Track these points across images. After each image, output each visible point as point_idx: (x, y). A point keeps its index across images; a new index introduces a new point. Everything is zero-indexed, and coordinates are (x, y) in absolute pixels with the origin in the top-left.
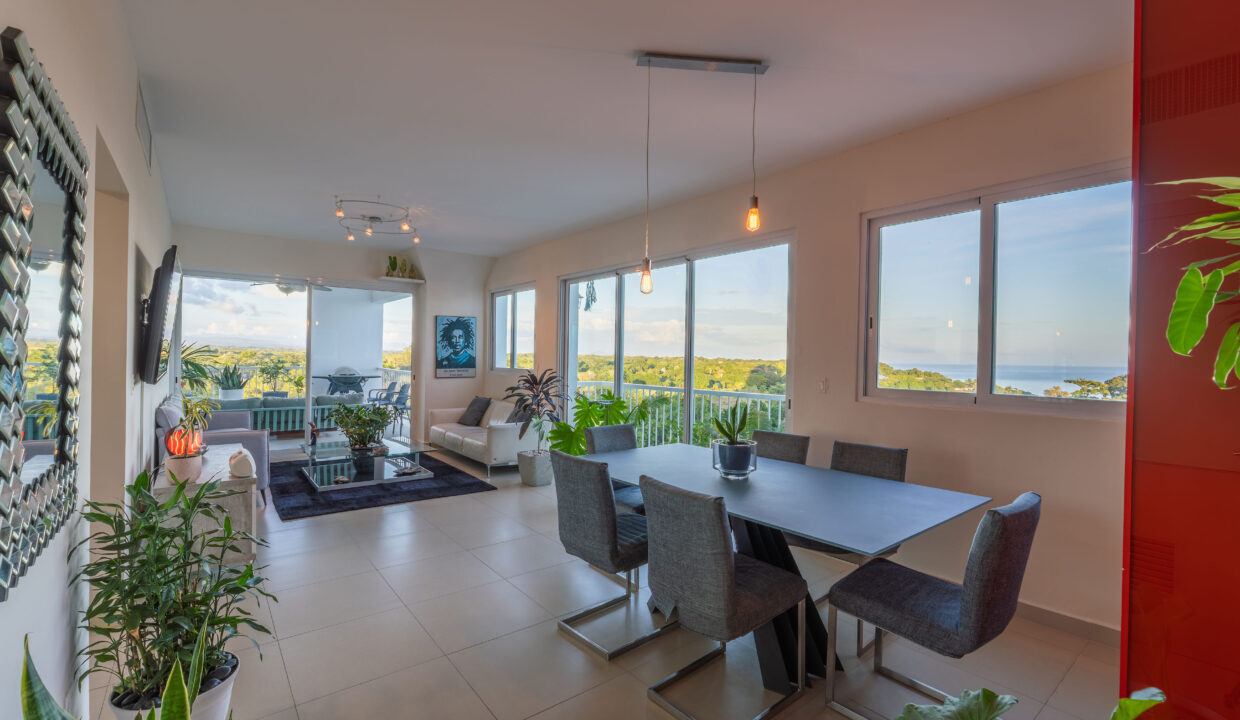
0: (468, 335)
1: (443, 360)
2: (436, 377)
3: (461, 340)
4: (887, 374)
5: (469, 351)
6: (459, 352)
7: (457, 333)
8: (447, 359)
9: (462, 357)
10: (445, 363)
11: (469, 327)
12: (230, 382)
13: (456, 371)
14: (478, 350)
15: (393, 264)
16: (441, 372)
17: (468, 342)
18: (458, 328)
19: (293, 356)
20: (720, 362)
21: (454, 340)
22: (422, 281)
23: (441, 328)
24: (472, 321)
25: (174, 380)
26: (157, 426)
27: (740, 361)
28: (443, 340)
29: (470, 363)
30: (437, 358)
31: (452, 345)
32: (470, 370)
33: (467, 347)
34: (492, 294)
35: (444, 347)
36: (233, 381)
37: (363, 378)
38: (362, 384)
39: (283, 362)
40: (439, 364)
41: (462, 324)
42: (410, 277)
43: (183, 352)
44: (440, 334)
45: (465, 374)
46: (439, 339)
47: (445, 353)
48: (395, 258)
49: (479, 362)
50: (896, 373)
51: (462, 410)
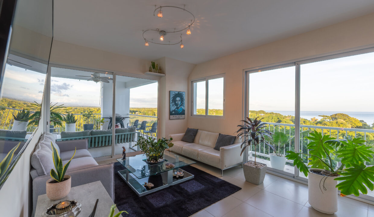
0: (182, 100)
1: (173, 111)
2: (170, 119)
3: (180, 102)
4: (264, 114)
5: (182, 107)
6: (179, 107)
7: (178, 99)
8: (174, 111)
9: (180, 110)
10: (173, 113)
11: (182, 96)
12: (70, 120)
13: (177, 116)
14: (185, 107)
15: (153, 65)
16: (171, 116)
17: (182, 104)
18: (178, 97)
19: (84, 109)
20: (214, 110)
21: (177, 102)
22: (164, 75)
23: (172, 96)
24: (184, 93)
25: (46, 123)
26: (32, 168)
27: (220, 110)
28: (172, 102)
29: (183, 113)
30: (170, 110)
31: (176, 105)
32: (183, 116)
33: (181, 105)
34: (192, 82)
35: (173, 105)
36: (71, 120)
37: (124, 118)
38: (123, 121)
39: (92, 112)
40: (171, 113)
41: (179, 95)
42: (159, 73)
43: (51, 108)
44: (171, 99)
45: (181, 118)
46: (171, 101)
47: (173, 108)
48: (154, 63)
49: (186, 112)
50: (267, 113)
51: (182, 135)
